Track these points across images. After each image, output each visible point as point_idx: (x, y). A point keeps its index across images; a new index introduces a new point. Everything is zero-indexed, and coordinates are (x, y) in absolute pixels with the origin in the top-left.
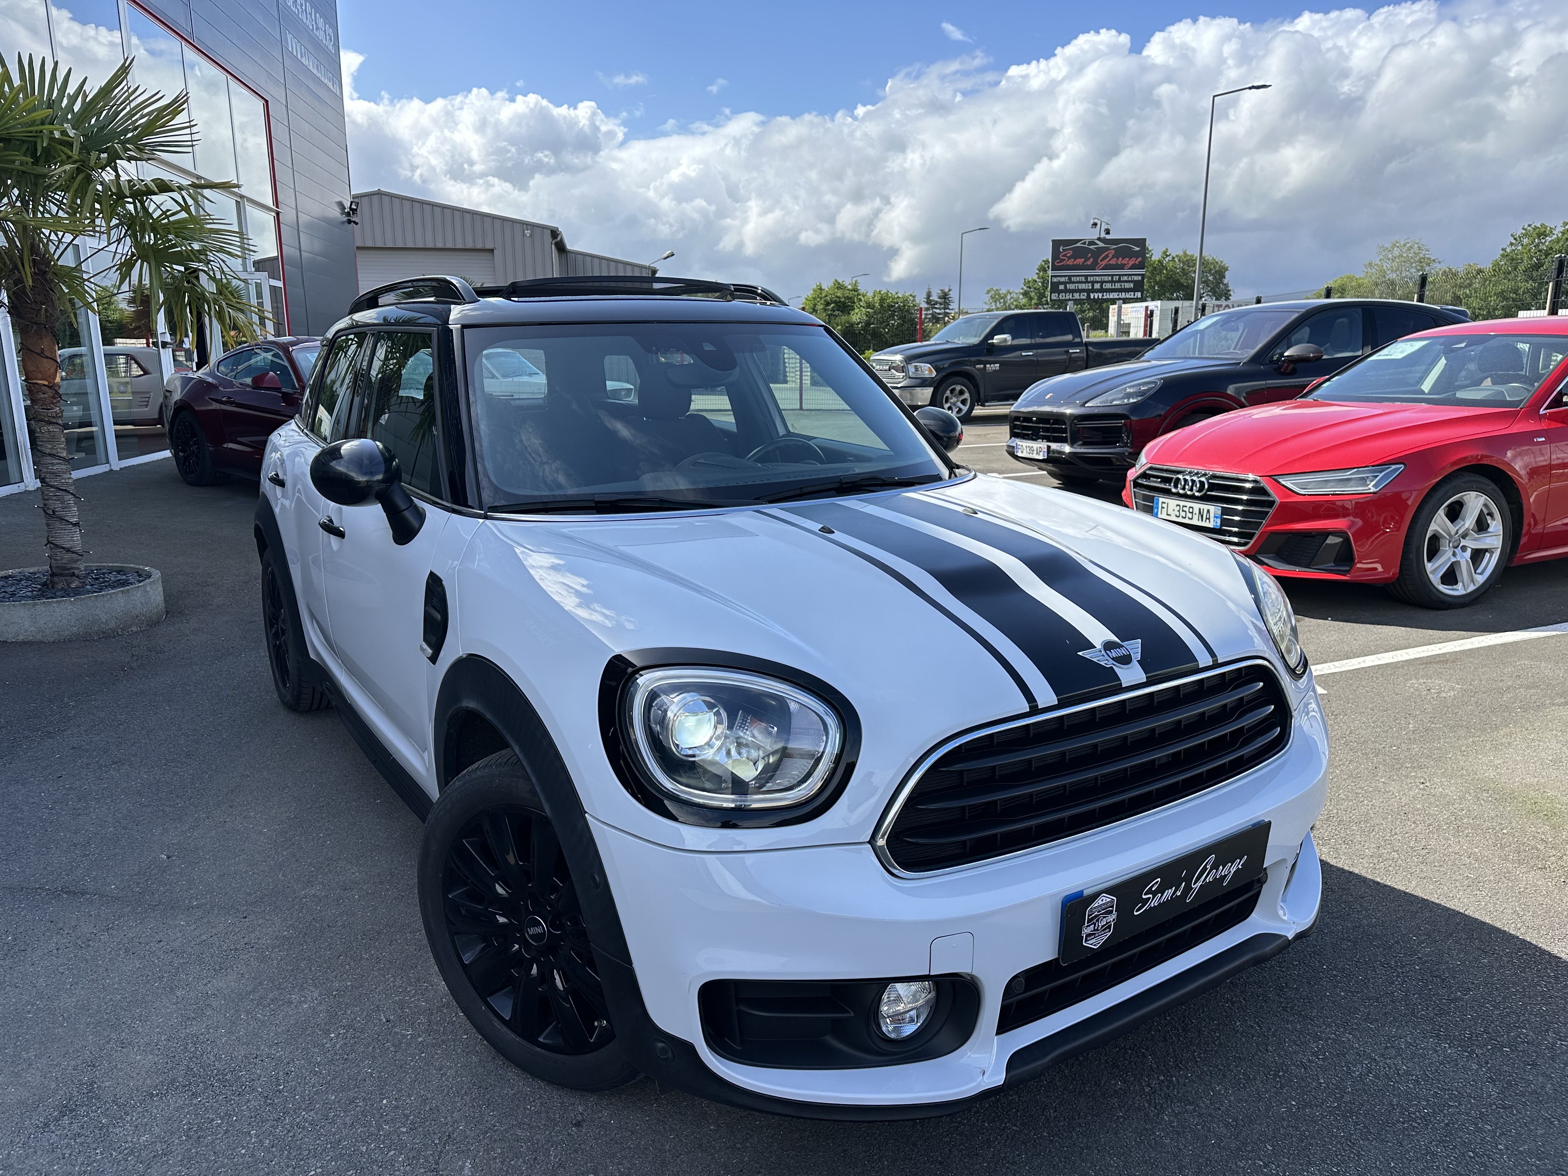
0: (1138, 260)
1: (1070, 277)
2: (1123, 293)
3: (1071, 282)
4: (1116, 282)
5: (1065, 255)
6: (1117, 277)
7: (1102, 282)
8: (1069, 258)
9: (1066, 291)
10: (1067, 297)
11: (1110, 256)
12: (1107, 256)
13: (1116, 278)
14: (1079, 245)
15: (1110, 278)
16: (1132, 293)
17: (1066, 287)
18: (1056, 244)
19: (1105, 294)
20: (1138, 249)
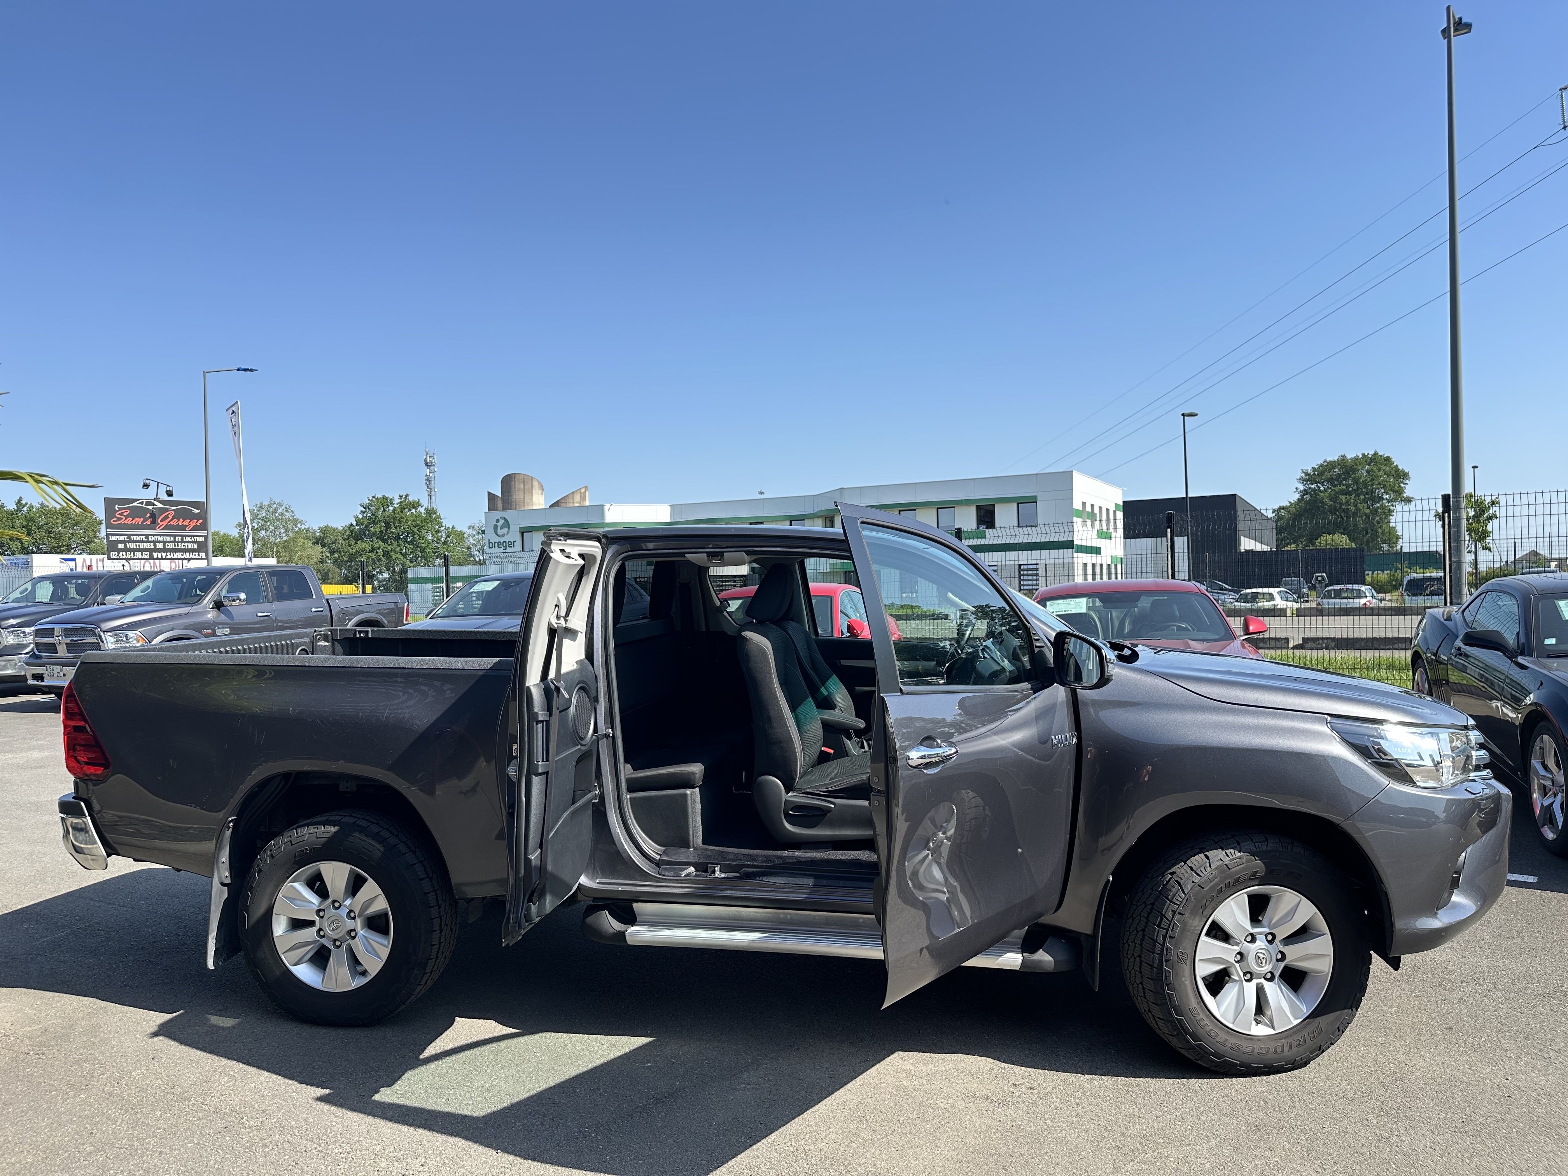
0: (199, 522)
1: (129, 536)
2: (188, 554)
3: (130, 541)
4: (178, 542)
5: (121, 514)
6: (180, 538)
7: (164, 542)
8: (126, 517)
9: (126, 550)
10: (129, 556)
11: (171, 517)
12: (167, 517)
13: (178, 539)
14: (135, 504)
15: (172, 539)
16: (197, 554)
17: (125, 546)
18: (110, 503)
19: (168, 554)
20: (198, 511)
